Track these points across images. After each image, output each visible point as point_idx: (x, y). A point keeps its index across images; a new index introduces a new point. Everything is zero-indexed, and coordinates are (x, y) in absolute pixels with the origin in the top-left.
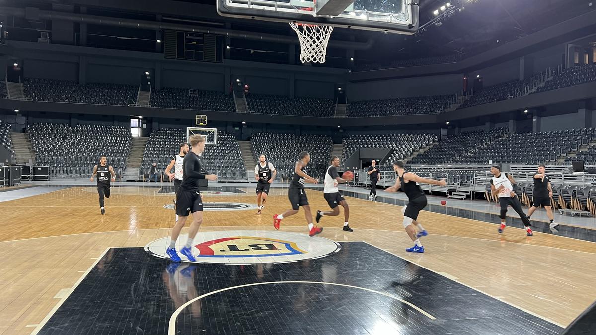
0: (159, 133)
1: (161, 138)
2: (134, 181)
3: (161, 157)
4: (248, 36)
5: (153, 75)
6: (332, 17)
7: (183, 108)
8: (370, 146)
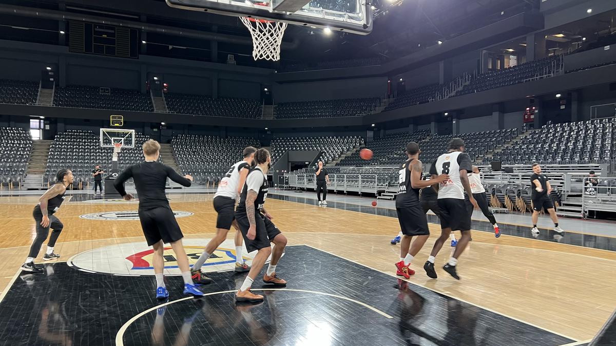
0: (65, 135)
1: (68, 141)
2: (37, 189)
3: (69, 162)
4: (166, 31)
5: (56, 70)
6: (288, 13)
7: (93, 107)
8: (298, 149)
